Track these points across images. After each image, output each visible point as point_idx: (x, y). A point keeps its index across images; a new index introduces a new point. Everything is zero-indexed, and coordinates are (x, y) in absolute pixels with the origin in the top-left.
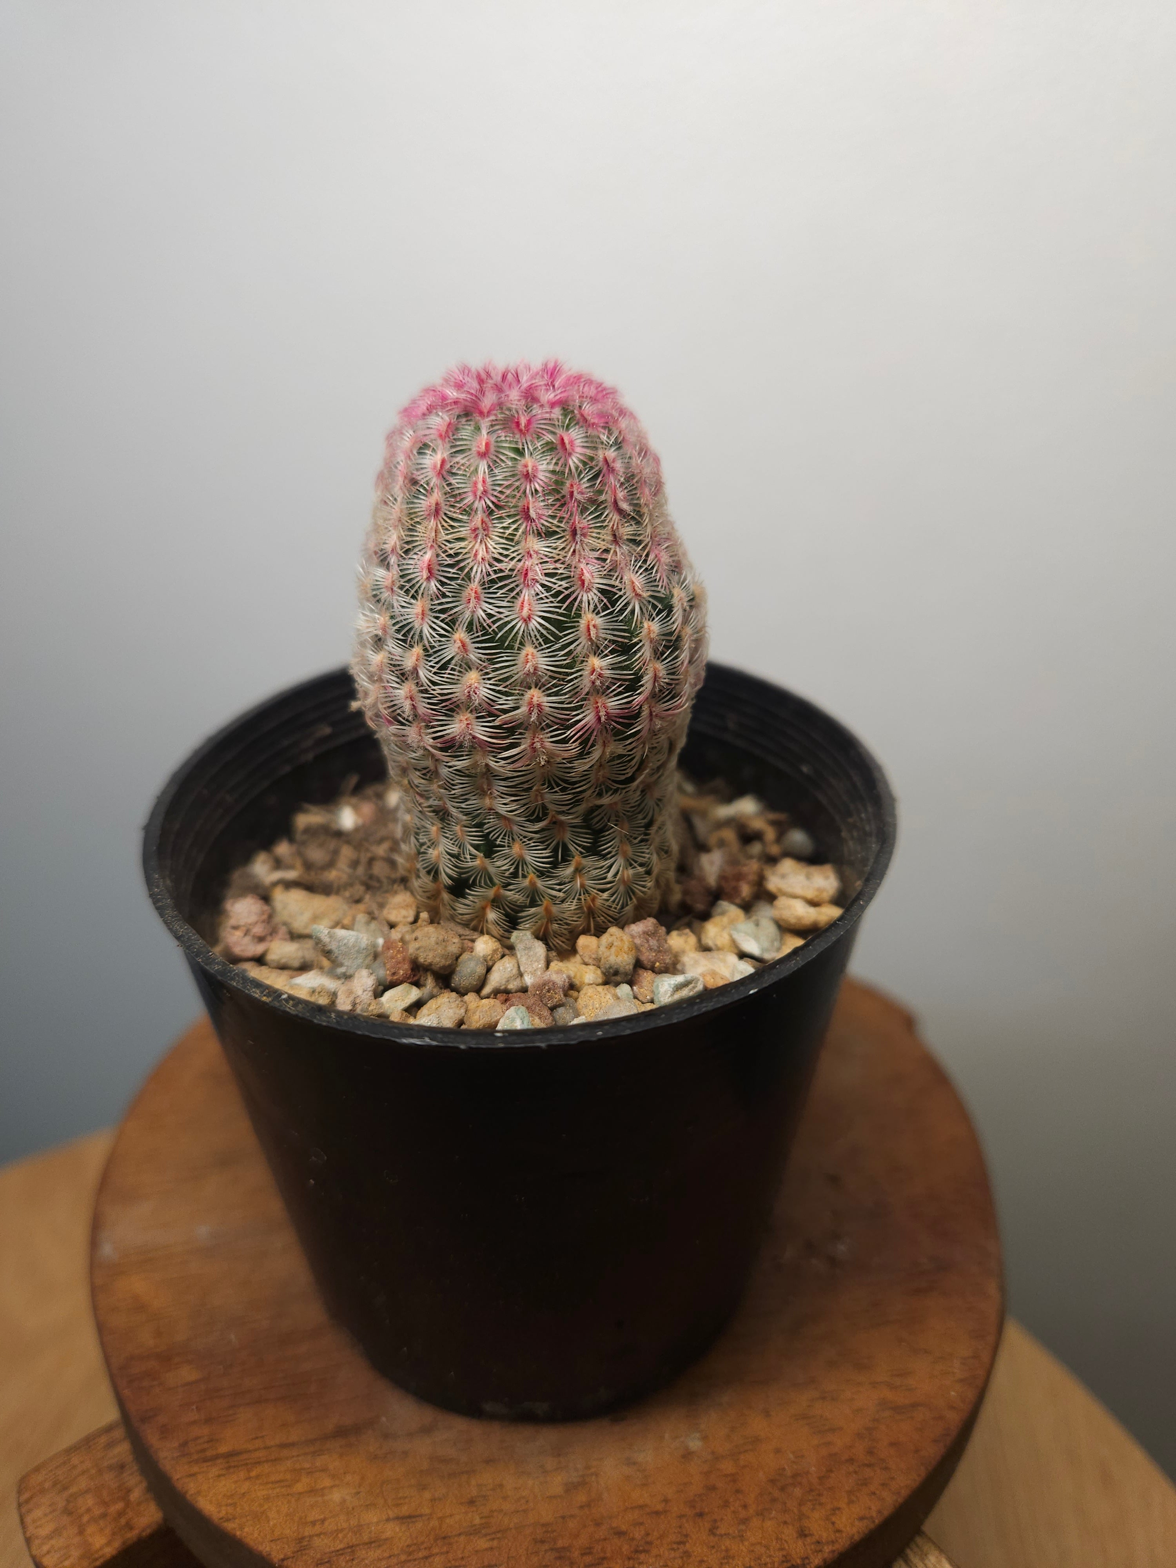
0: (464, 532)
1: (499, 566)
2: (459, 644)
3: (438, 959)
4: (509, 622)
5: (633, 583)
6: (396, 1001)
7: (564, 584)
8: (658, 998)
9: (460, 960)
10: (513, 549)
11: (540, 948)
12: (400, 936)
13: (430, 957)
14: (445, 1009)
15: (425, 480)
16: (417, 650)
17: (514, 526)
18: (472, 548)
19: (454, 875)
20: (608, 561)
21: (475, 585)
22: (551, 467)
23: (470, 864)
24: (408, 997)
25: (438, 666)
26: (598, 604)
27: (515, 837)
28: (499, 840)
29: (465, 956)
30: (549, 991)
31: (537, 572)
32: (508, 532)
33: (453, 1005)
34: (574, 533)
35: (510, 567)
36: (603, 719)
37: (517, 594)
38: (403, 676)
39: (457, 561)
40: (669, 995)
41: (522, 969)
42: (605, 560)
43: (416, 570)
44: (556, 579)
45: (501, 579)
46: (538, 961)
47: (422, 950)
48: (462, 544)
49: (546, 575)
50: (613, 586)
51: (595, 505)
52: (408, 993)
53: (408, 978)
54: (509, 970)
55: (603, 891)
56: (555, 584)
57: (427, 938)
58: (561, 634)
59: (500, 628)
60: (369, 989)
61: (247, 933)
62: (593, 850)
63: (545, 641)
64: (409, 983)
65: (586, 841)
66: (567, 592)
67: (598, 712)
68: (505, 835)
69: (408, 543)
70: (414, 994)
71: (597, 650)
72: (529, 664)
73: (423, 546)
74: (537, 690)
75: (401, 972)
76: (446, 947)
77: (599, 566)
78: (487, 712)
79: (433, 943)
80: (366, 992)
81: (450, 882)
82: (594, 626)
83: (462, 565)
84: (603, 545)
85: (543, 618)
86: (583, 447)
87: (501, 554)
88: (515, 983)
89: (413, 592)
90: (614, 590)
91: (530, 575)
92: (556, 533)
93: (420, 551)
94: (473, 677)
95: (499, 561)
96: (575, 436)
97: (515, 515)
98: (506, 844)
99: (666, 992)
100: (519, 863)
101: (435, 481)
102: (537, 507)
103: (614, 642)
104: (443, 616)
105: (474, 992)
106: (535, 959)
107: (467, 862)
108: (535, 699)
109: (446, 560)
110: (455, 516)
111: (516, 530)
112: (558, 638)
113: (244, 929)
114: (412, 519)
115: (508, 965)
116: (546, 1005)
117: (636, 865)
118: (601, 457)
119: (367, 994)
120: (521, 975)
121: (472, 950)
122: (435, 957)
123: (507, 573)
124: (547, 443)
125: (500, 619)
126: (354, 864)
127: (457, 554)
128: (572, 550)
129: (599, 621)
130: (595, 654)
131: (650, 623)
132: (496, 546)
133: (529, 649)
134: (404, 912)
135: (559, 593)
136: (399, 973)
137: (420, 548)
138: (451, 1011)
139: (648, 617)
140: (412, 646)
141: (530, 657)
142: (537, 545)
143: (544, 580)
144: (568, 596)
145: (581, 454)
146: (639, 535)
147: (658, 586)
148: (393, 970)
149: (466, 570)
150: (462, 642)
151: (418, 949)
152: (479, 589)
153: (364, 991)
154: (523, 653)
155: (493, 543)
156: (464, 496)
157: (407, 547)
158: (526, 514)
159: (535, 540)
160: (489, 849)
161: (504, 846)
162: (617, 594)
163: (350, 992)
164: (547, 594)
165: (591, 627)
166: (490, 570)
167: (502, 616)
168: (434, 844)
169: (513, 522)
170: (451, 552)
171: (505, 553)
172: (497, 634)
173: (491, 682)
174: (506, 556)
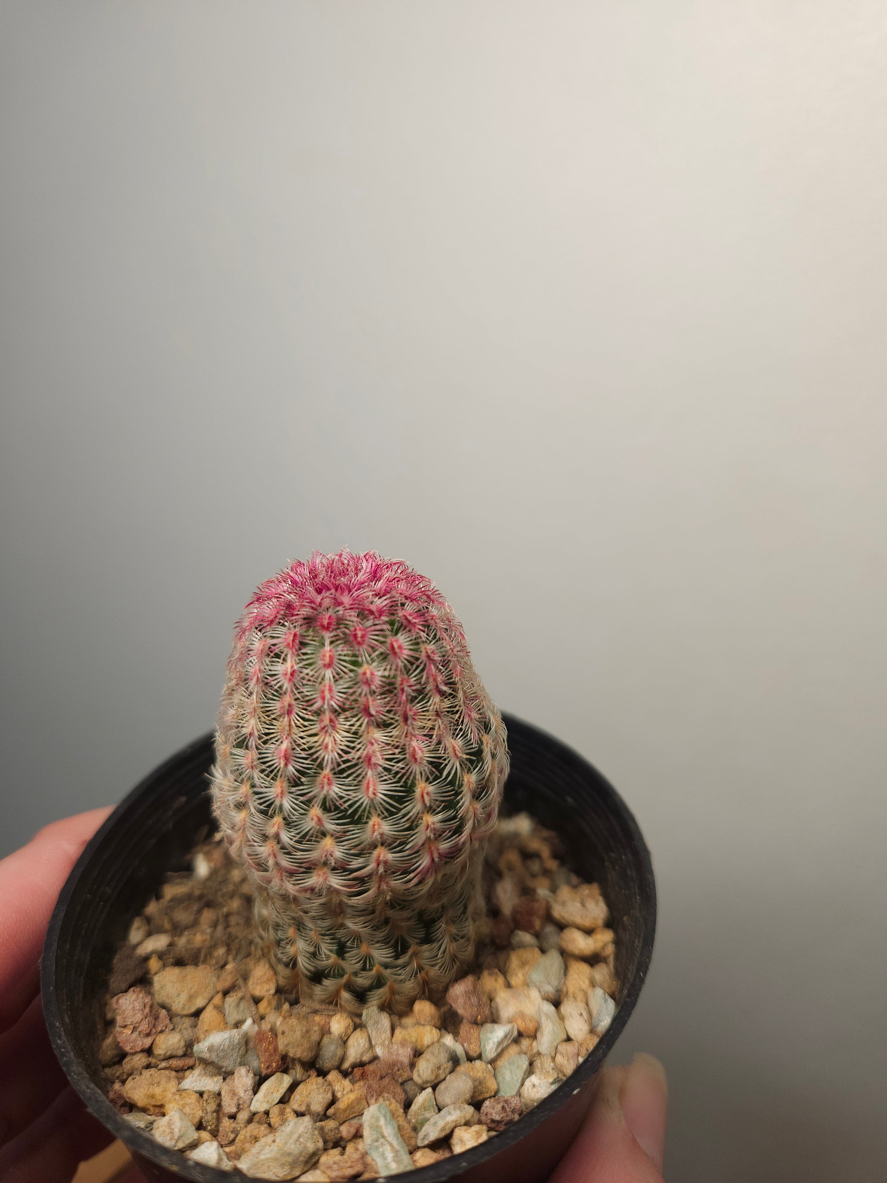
0: (316, 729)
1: (346, 756)
2: (316, 819)
3: (305, 1054)
4: (357, 801)
5: (454, 747)
6: (272, 1093)
7: (400, 765)
8: (486, 1055)
9: (321, 1044)
10: (359, 741)
11: (385, 1020)
12: (269, 1027)
13: (299, 1052)
14: (315, 1095)
15: (278, 685)
16: (278, 820)
17: (358, 723)
18: (323, 742)
19: (312, 969)
20: (434, 737)
21: (327, 771)
22: (386, 673)
23: (326, 962)
24: (282, 1086)
25: (299, 836)
26: (430, 776)
27: (362, 939)
28: (349, 942)
29: (325, 1040)
30: (398, 1070)
31: (379, 759)
32: (354, 728)
33: (321, 1091)
34: (406, 719)
35: (357, 757)
36: (436, 859)
37: (363, 777)
38: (265, 837)
39: (311, 753)
40: (494, 1050)
41: (373, 1043)
42: (431, 736)
43: (274, 758)
44: (395, 762)
45: (349, 768)
46: (385, 1032)
47: (290, 1046)
48: (315, 739)
49: (387, 759)
50: (440, 758)
51: (421, 695)
52: (281, 1081)
53: (279, 1068)
54: (362, 1045)
55: (433, 966)
56: (393, 766)
57: (293, 1032)
58: (401, 807)
59: (350, 806)
60: (249, 1089)
61: (135, 1029)
62: (427, 940)
63: (389, 813)
64: (281, 1072)
65: (421, 934)
66: (403, 771)
67: (432, 855)
68: (354, 939)
69: (267, 734)
70: (287, 1080)
71: (431, 810)
72: (375, 834)
73: (279, 737)
74: (383, 848)
75: (274, 1065)
76: (309, 1037)
77: (427, 742)
78: (341, 868)
79: (299, 1037)
80: (247, 1092)
81: (309, 974)
82: (428, 794)
83: (315, 756)
84: (429, 724)
85: (384, 794)
86: (410, 650)
87: (348, 746)
88: (368, 1055)
89: (272, 775)
90: (441, 761)
91: (373, 760)
92: (392, 724)
93: (277, 741)
94: (328, 843)
95: (347, 753)
96: (402, 640)
97: (356, 715)
98: (355, 946)
99: (491, 1049)
100: (366, 958)
101: (286, 685)
102: (376, 706)
103: (442, 801)
104: (301, 798)
105: (335, 1069)
106: (382, 1031)
107: (324, 961)
108: (381, 858)
109: (300, 754)
110: (307, 716)
111: (360, 726)
112: (400, 810)
113: (132, 1027)
114: (268, 716)
115: (361, 1041)
116: (397, 1081)
117: (458, 938)
118: (424, 654)
119: (248, 1094)
120: (371, 1046)
121: (329, 1032)
122: (303, 1052)
123: (354, 762)
124: (382, 654)
125: (349, 800)
126: (215, 925)
127: (310, 748)
128: (405, 733)
129: (431, 788)
130: (428, 812)
131: (469, 776)
132: (343, 739)
133: (375, 820)
134: (266, 987)
135: (397, 773)
136: (272, 1066)
137: (276, 739)
138: (320, 1096)
139: (466, 771)
140: (272, 817)
141: (376, 827)
142: (378, 735)
143: (386, 764)
144: (404, 774)
145: (408, 655)
146: (455, 706)
147: (472, 744)
148: (267, 1064)
149: (319, 760)
150: (318, 817)
151: (288, 1045)
152: (331, 776)
153: (245, 1091)
154: (371, 823)
155: (339, 737)
156: (313, 701)
157: (266, 738)
158: (366, 710)
159: (376, 730)
160: (341, 951)
161: (354, 948)
162: (443, 763)
163: (234, 1093)
164: (390, 776)
165: (425, 796)
166: (339, 760)
167: (350, 797)
168: (292, 942)
169: (357, 721)
170: (305, 747)
171: (352, 745)
172: (348, 810)
173: (344, 848)
174: (353, 748)
